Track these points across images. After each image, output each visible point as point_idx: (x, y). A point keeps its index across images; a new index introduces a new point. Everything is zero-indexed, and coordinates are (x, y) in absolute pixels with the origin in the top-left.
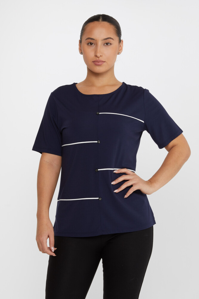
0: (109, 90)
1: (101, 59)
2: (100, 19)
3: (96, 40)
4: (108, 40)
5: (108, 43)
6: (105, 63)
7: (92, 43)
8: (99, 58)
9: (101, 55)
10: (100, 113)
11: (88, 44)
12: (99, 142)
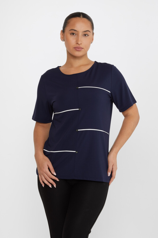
0: (84, 69)
1: (81, 46)
2: (81, 16)
3: (78, 32)
4: (87, 32)
5: (86, 35)
6: (83, 49)
7: (74, 33)
8: (79, 45)
9: (81, 43)
10: (79, 88)
11: (71, 34)
12: (80, 109)
